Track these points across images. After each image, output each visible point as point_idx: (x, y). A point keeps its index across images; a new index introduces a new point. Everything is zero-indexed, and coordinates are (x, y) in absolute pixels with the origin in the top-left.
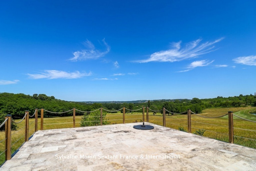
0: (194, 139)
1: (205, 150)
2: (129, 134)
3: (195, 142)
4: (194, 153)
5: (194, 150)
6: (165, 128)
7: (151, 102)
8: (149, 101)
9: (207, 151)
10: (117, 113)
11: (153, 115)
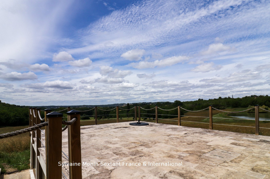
0: (184, 129)
1: (194, 133)
2: (129, 129)
3: (185, 130)
4: (186, 135)
5: (186, 134)
6: (158, 124)
7: (130, 105)
8: (128, 104)
9: (195, 134)
10: (89, 119)
11: (133, 120)
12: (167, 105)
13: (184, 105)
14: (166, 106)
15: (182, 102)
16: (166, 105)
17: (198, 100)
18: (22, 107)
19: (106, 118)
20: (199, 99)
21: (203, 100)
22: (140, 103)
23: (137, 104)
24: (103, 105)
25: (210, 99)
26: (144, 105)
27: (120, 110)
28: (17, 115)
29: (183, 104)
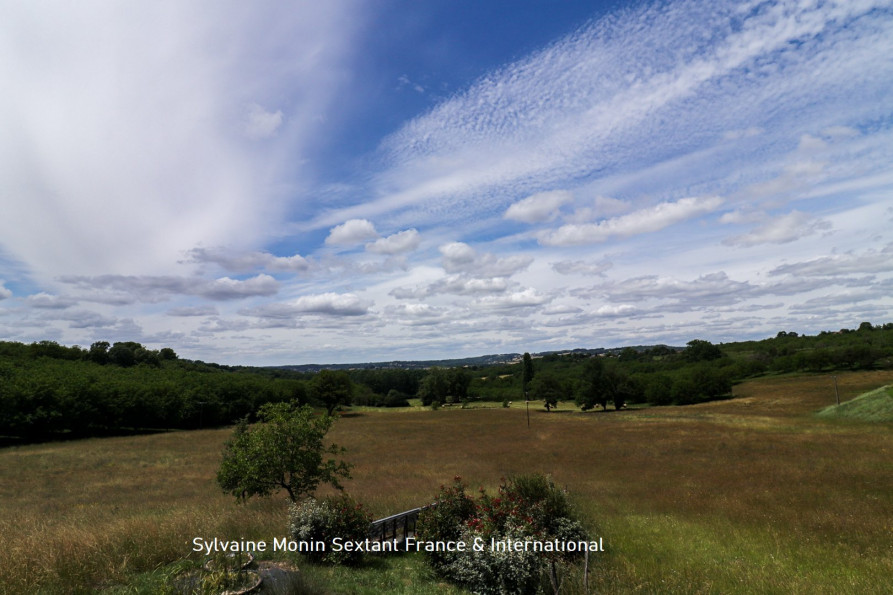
7: (534, 360)
8: (527, 356)
10: (407, 405)
11: (546, 409)
12: (659, 358)
13: (726, 355)
14: (658, 361)
15: (717, 346)
16: (655, 358)
17: (774, 336)
18: (233, 369)
19: (458, 402)
20: (781, 334)
21: (796, 335)
22: (566, 351)
23: (556, 353)
24: (450, 361)
25: (824, 333)
26: (578, 356)
27: (502, 377)
28: (199, 395)
29: (719, 352)
